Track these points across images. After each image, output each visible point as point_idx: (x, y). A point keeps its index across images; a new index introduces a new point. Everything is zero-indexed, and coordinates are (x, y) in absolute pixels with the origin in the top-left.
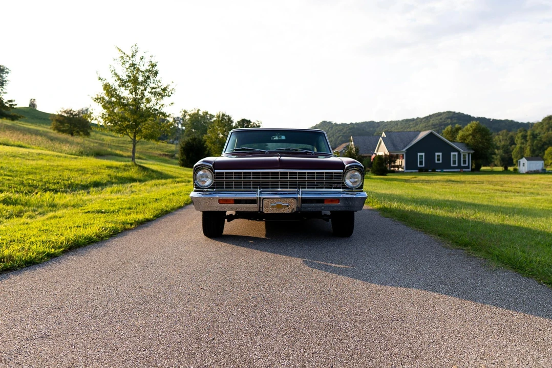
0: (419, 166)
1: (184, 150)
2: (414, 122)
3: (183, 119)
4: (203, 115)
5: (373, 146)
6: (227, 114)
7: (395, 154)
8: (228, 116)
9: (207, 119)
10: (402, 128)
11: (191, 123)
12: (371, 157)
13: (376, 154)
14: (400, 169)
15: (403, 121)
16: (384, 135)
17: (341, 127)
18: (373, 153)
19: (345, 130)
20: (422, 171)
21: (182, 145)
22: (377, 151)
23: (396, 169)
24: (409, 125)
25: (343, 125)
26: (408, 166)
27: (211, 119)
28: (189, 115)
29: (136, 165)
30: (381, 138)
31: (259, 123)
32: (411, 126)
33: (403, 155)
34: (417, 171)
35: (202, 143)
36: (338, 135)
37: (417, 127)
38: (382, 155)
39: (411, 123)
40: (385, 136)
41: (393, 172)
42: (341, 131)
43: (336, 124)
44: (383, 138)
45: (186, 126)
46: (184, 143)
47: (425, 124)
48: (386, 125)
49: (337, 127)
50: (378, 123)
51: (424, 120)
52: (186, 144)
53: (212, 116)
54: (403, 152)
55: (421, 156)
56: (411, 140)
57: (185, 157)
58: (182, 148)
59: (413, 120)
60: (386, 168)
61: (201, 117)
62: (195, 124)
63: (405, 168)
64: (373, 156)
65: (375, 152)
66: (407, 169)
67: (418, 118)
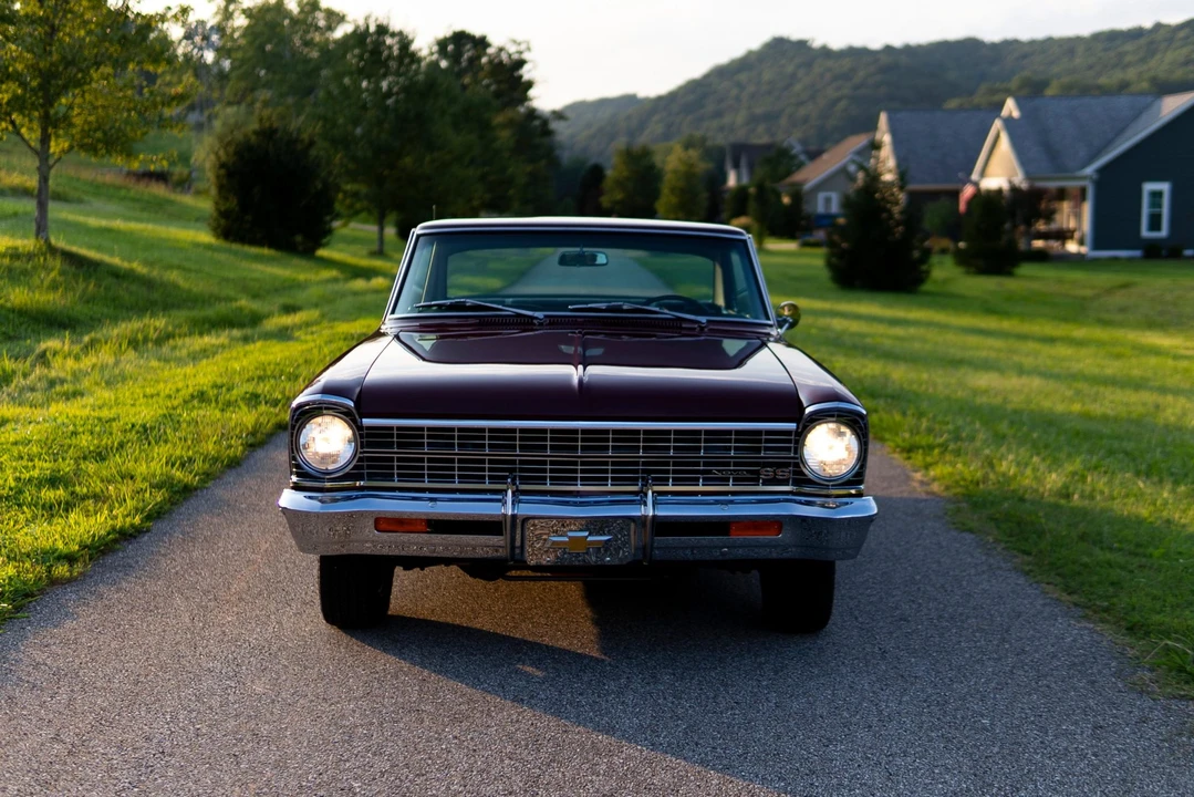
0: (1145, 233)
1: (230, 175)
2: (1143, 41)
3: (220, 29)
4: (302, 11)
5: (968, 155)
6: (395, 26)
7: (1052, 185)
8: (401, 33)
9: (317, 28)
10: (1090, 67)
11: (251, 43)
12: (955, 194)
13: (976, 184)
14: (1072, 247)
15: (1097, 37)
16: (1011, 107)
17: (847, 63)
18: (967, 180)
19: (861, 74)
20: (1155, 252)
21: (222, 153)
22: (983, 174)
23: (1055, 244)
24: (1121, 55)
25: (856, 54)
26: (1104, 235)
27: (330, 28)
28: (244, 11)
29: (53, 250)
30: (998, 124)
31: (523, 47)
32: (1128, 58)
33: (1083, 191)
34: (1137, 253)
35: (299, 147)
36: (831, 93)
37: (1153, 63)
38: (1000, 191)
39: (1129, 47)
40: (1016, 114)
41: (1041, 257)
42: (846, 77)
43: (825, 52)
44: (1009, 122)
45: (234, 55)
46: (231, 149)
47: (1185, 51)
48: (1025, 56)
49: (830, 63)
50: (994, 46)
51: (1182, 34)
52: (238, 153)
53: (335, 18)
54: (1084, 178)
55: (1157, 195)
56: (1120, 132)
57: (233, 203)
58: (222, 165)
59: (1137, 34)
60: (1012, 244)
61: (295, 21)
62: (269, 47)
63: (1088, 239)
64: (968, 191)
65: (974, 177)
66: (1098, 243)
67: (1158, 26)
